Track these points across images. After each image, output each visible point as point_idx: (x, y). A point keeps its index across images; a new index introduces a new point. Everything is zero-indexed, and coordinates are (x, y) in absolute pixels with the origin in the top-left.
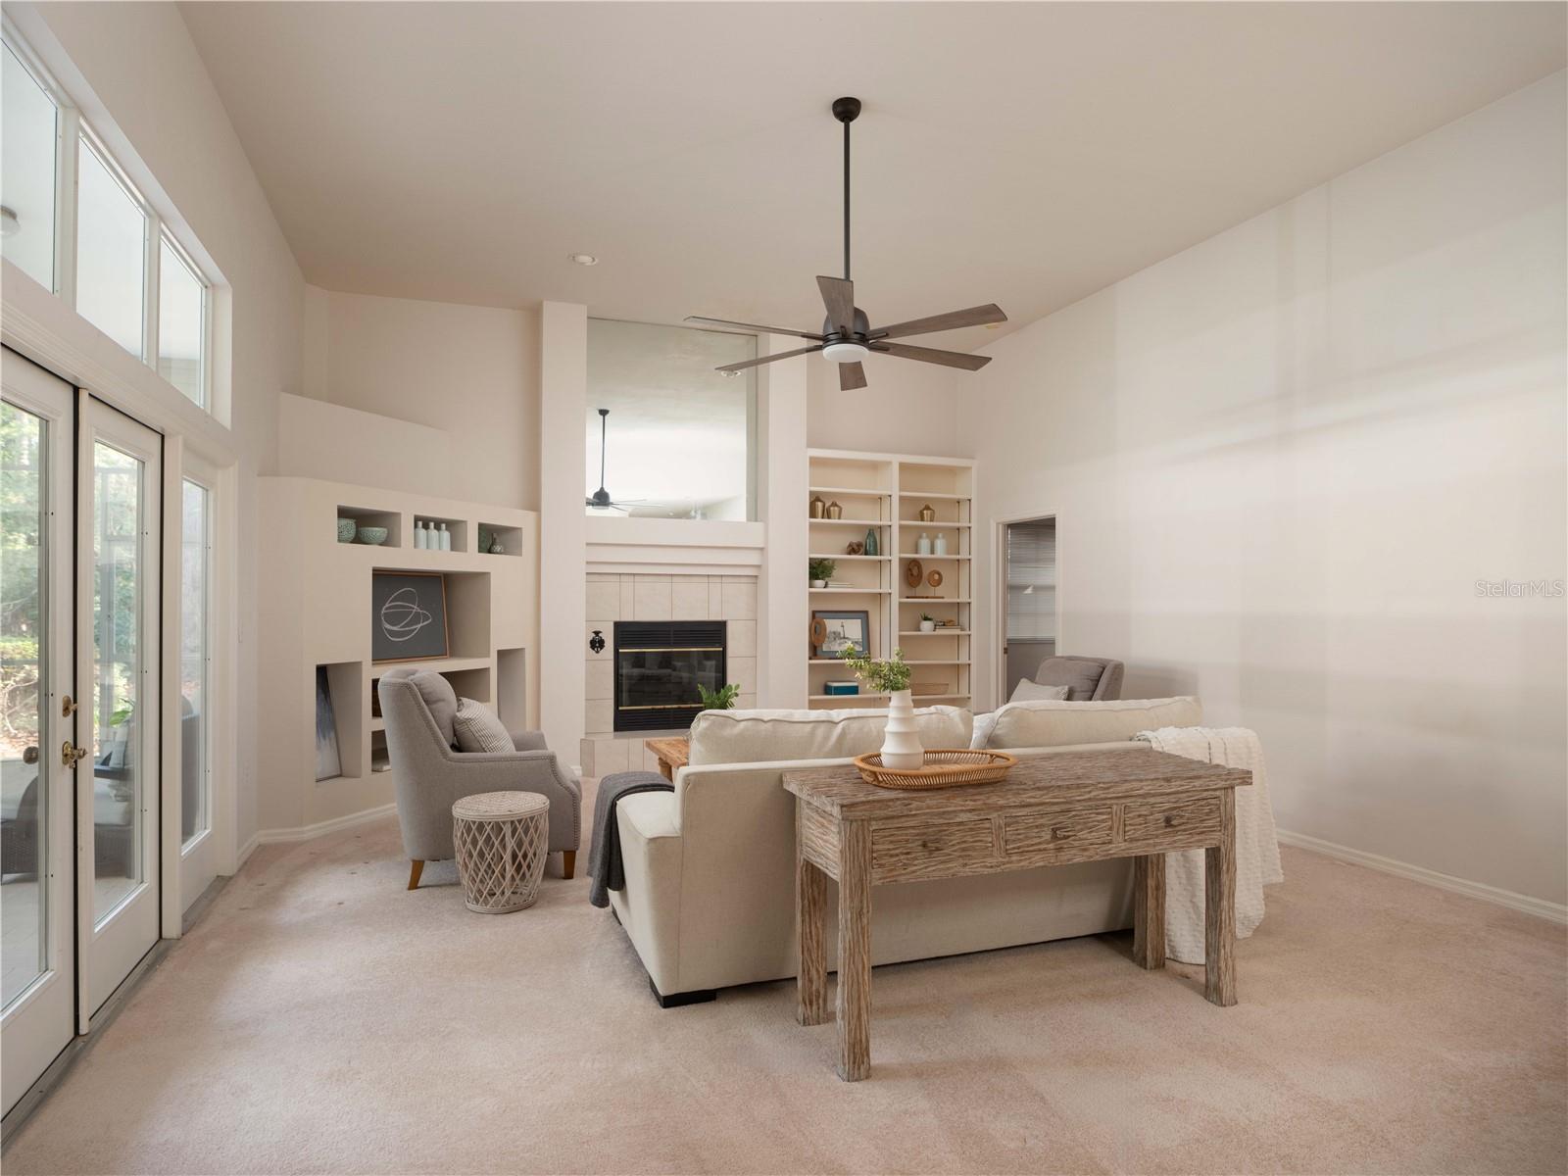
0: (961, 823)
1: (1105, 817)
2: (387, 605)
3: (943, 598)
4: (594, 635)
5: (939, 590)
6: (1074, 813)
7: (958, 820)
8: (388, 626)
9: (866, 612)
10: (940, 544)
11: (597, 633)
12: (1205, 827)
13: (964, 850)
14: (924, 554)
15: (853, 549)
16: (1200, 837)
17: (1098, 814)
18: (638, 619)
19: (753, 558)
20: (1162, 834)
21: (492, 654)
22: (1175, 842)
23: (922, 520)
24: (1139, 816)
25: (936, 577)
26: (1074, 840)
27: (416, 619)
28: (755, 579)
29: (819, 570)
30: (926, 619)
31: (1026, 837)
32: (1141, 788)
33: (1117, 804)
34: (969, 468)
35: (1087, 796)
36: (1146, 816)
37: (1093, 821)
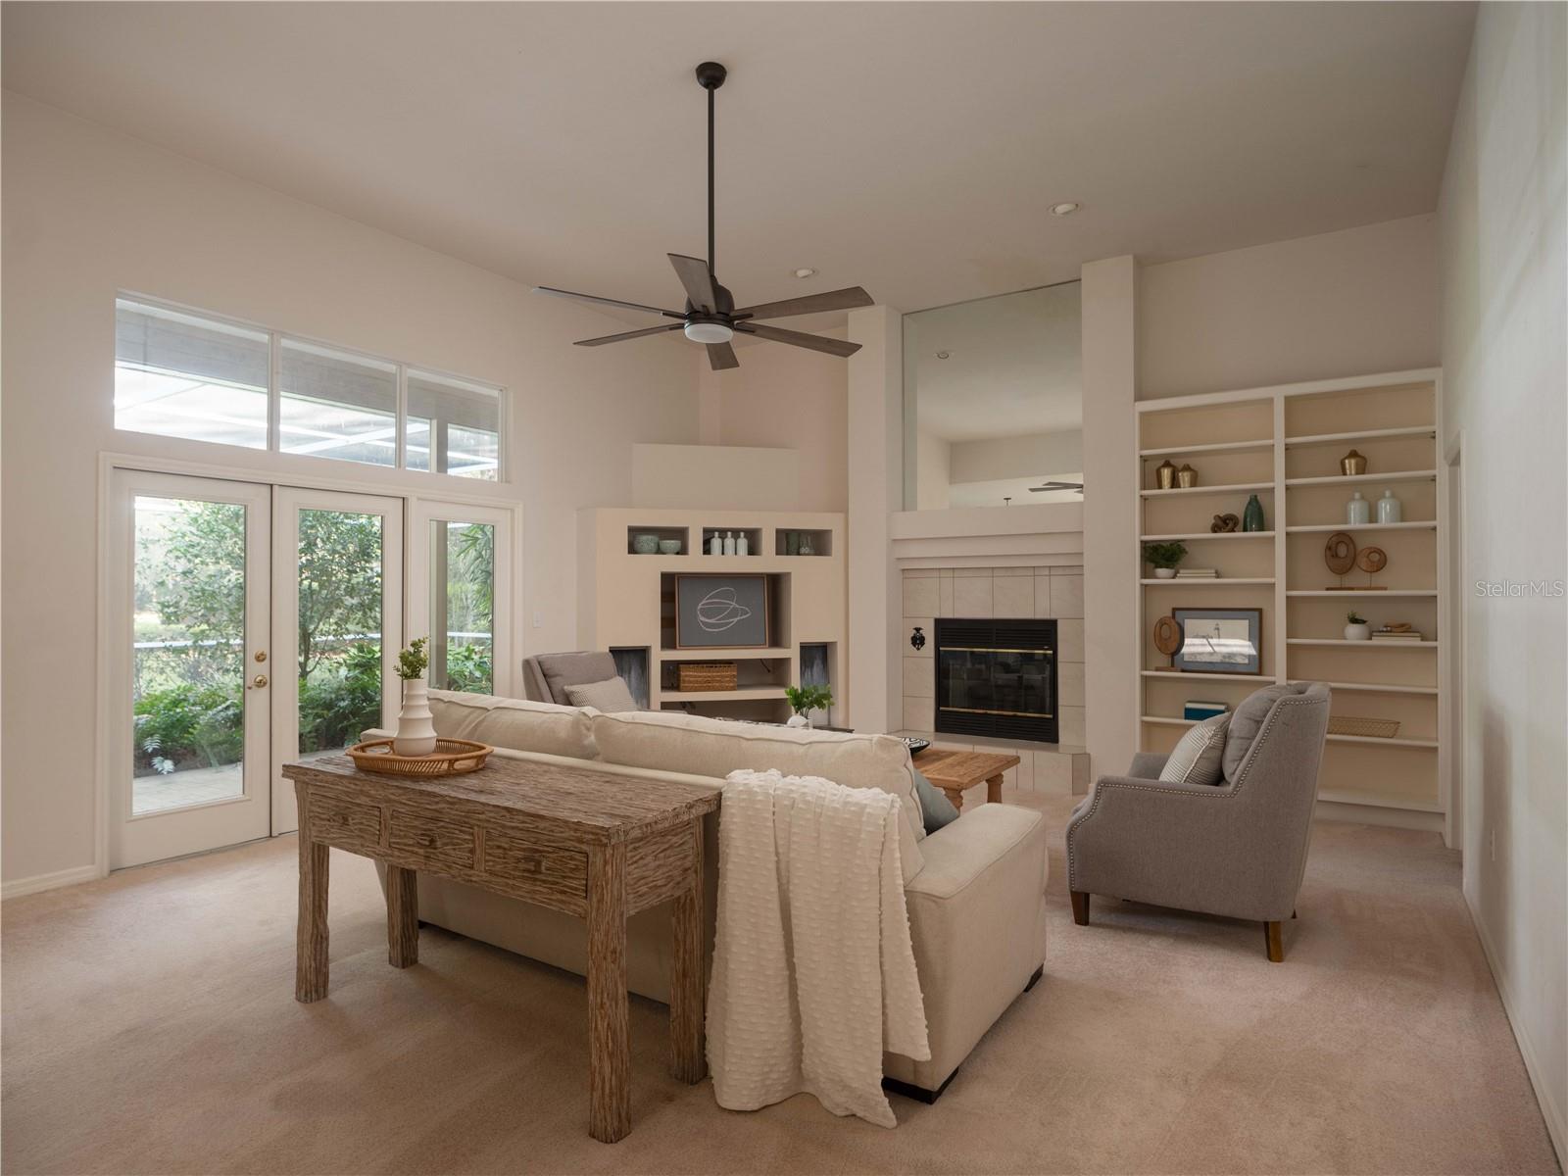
0: (359, 805)
1: (467, 837)
2: (704, 602)
3: (1386, 589)
4: (915, 631)
5: (1380, 578)
6: (442, 824)
7: (358, 801)
8: (703, 619)
9: (1260, 611)
10: (1385, 508)
11: (918, 630)
12: (565, 886)
13: (360, 830)
14: (1355, 521)
15: (1225, 523)
16: (563, 898)
17: (461, 831)
18: (957, 616)
19: (1067, 546)
20: (519, 877)
21: (793, 645)
22: (534, 892)
23: (1345, 474)
24: (499, 847)
25: (1375, 557)
26: (441, 853)
27: (734, 613)
28: (1074, 571)
29: (1160, 555)
30: (1354, 621)
31: (405, 835)
32: (483, 813)
33: (479, 826)
34: (1432, 383)
35: (434, 807)
36: (505, 849)
37: (458, 839)
